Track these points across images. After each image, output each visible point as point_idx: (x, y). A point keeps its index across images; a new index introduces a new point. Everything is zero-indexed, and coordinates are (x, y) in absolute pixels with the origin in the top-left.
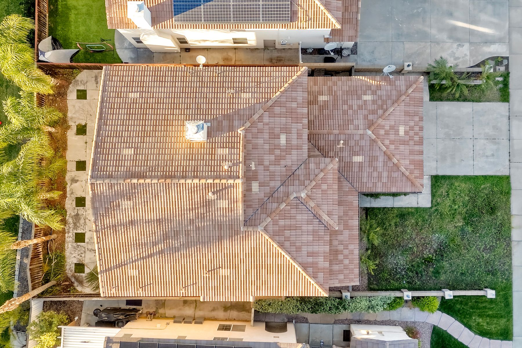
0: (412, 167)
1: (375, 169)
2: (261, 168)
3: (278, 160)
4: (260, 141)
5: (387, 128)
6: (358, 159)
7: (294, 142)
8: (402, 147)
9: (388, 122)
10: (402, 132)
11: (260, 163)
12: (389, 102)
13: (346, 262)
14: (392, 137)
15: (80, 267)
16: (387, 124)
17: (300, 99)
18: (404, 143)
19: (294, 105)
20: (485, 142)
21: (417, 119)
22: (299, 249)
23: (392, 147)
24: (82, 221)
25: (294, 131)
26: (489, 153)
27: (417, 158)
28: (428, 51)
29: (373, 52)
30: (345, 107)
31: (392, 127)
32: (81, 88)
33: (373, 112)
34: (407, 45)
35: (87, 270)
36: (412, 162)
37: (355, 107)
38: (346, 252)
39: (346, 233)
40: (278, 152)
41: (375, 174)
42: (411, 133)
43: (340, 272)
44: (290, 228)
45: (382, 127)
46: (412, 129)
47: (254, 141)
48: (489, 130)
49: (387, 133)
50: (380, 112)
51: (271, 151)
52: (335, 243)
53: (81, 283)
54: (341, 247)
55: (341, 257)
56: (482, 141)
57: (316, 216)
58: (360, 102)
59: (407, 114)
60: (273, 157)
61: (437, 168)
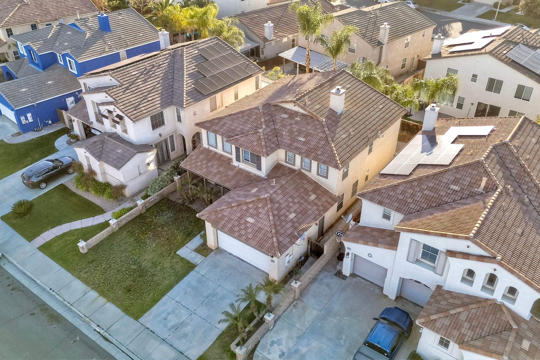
0: (220, 216)
1: (239, 197)
5: (260, 210)
6: (255, 190)
8: (239, 215)
9: (264, 212)
10: (249, 219)
12: (278, 223)
14: (251, 211)
18: (240, 218)
20: (181, 320)
21: (250, 236)
23: (244, 208)
25: (302, 147)
26: (170, 317)
29: (328, 286)
30: (296, 201)
31: (258, 214)
33: (279, 209)
37: (291, 204)
38: (204, 166)
40: (296, 133)
41: (236, 196)
42: (243, 227)
45: (263, 207)
46: (246, 228)
49: (257, 208)
50: (276, 212)
54: (210, 164)
55: (204, 162)
56: (185, 318)
58: (292, 210)
59: (260, 229)
61: (198, 272)
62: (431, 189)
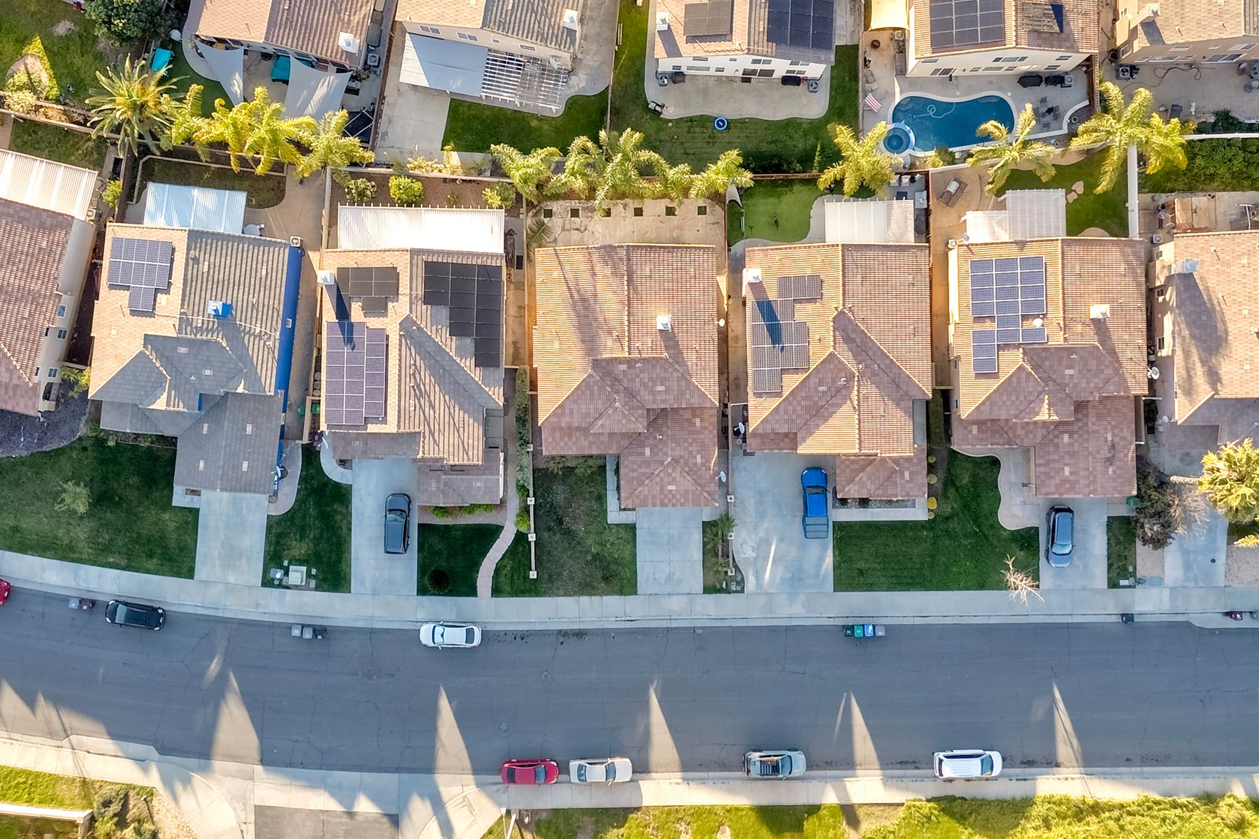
0: (642, 497)
1: (640, 467)
2: (638, 372)
3: (643, 384)
4: (658, 370)
5: (674, 475)
6: (647, 451)
7: (658, 397)
8: (658, 488)
9: (678, 475)
10: (670, 488)
11: (642, 371)
12: (695, 477)
13: (562, 444)
14: (666, 479)
15: (549, 214)
16: (677, 475)
17: (692, 401)
18: (662, 490)
19: (688, 396)
20: (667, 572)
21: (682, 501)
22: (575, 402)
23: (658, 480)
24: (589, 214)
25: (668, 397)
26: (657, 576)
27: (650, 502)
28: (748, 520)
29: (745, 470)
30: (690, 441)
31: (674, 479)
32: (708, 210)
33: (686, 464)
34: (752, 501)
35: (546, 220)
36: (646, 497)
37: (690, 449)
38: (570, 443)
39: (586, 444)
40: (650, 384)
41: (635, 467)
42: (670, 496)
43: (554, 438)
44: (592, 395)
45: (674, 471)
46: (674, 496)
47: (658, 366)
48: (677, 575)
49: (669, 475)
50: (687, 469)
51: (651, 379)
52: (578, 434)
53: (535, 215)
54: (574, 439)
55: (566, 439)
56: (667, 570)
57: (601, 415)
58: (694, 453)
59: (686, 492)
60: (646, 380)
61: (642, 528)
62: (805, 398)
